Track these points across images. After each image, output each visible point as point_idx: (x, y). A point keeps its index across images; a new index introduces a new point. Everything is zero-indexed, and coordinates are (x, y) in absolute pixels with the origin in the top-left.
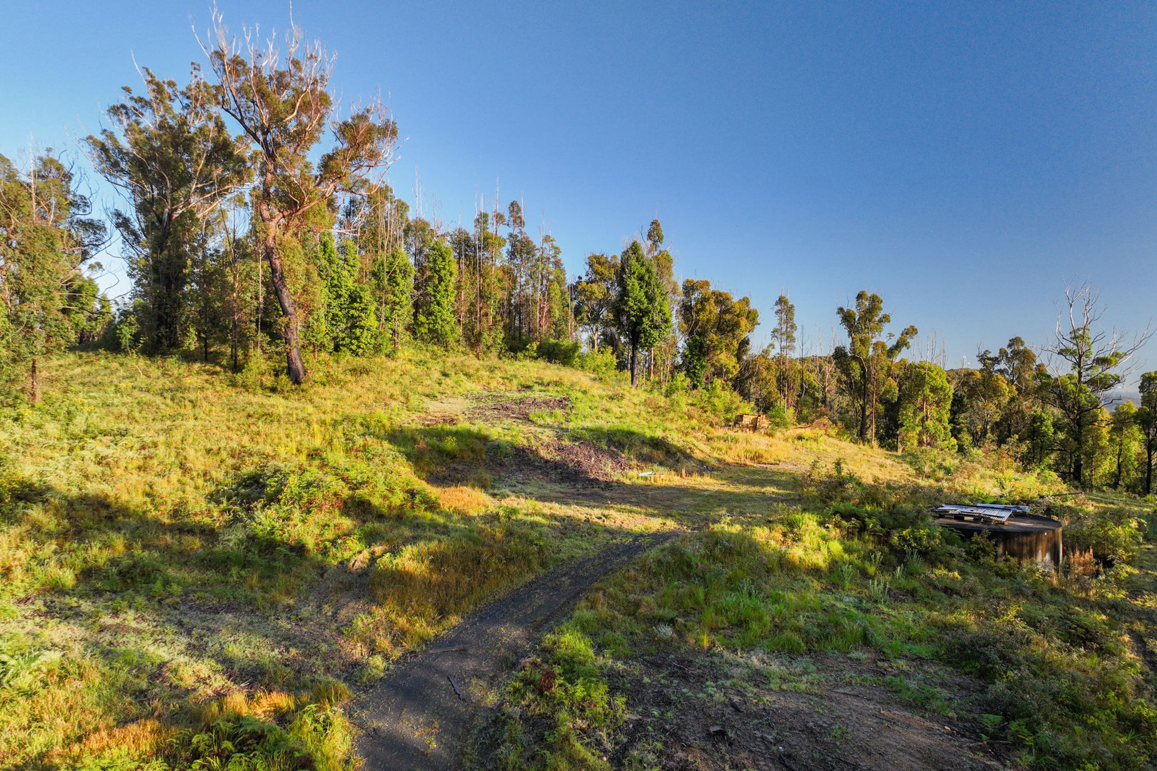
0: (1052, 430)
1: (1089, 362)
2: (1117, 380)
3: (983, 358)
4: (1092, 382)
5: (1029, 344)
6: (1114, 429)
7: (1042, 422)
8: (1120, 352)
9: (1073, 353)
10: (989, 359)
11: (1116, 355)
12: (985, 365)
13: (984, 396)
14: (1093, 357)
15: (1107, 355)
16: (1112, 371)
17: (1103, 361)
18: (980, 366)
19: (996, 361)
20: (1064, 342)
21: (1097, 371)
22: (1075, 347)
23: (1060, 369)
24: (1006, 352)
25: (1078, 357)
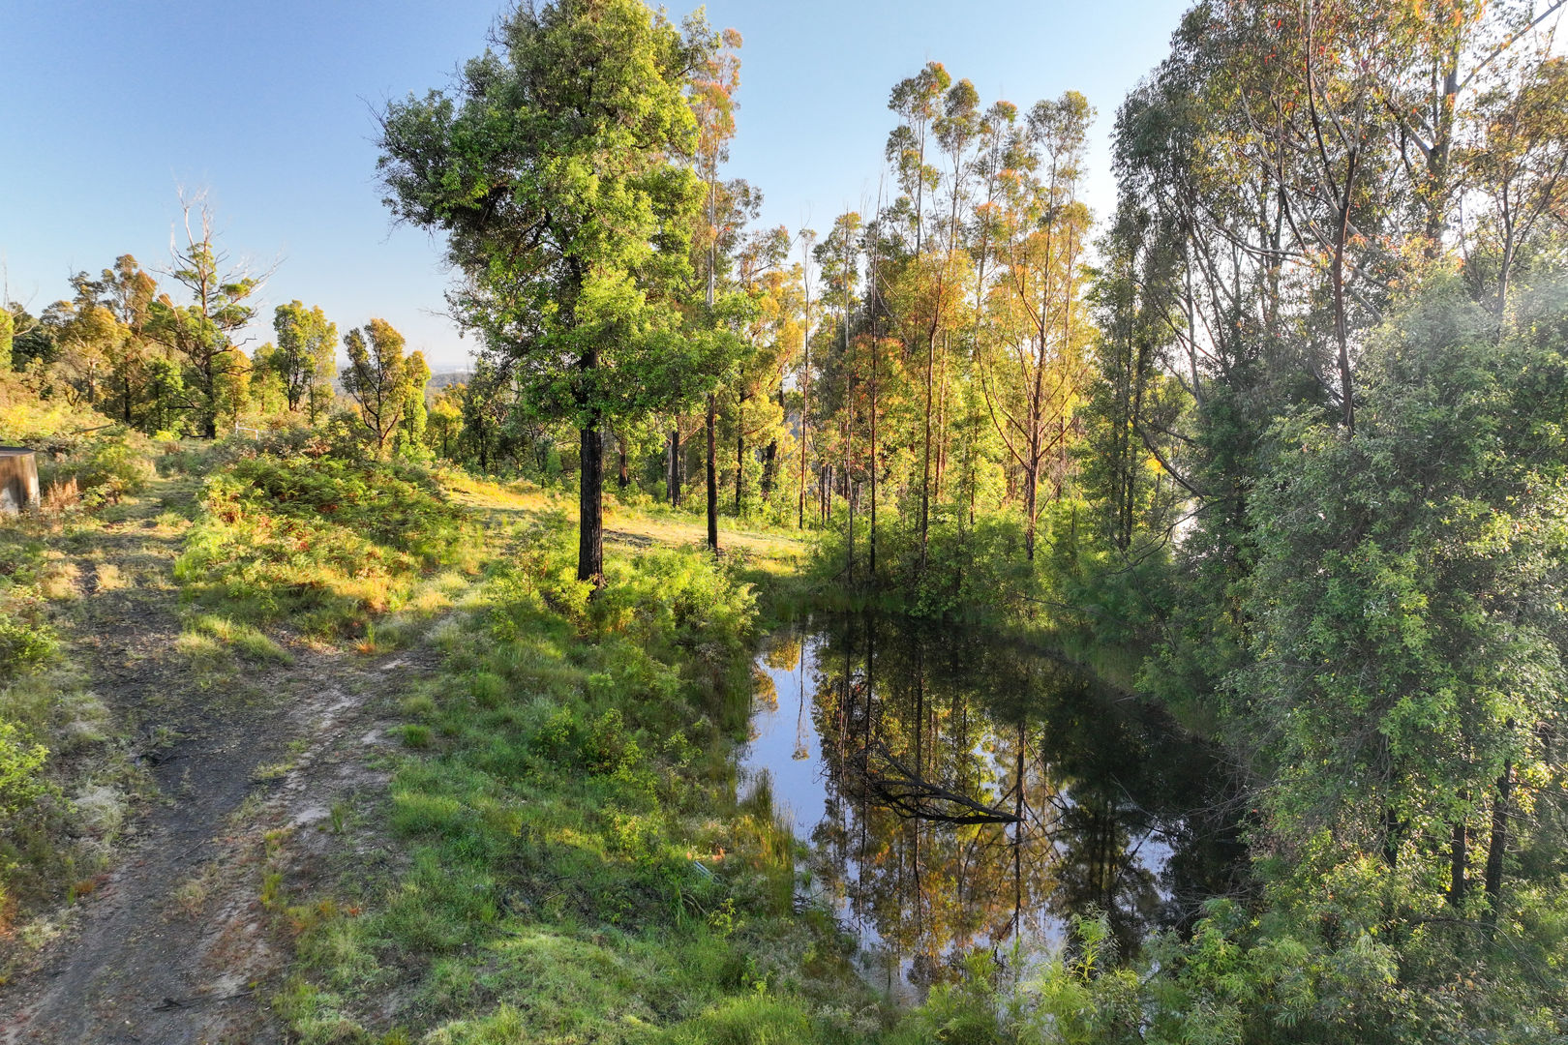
0: (181, 383)
1: (215, 290)
2: (249, 314)
3: (78, 282)
4: (219, 316)
5: (143, 266)
6: (255, 379)
7: (165, 373)
8: (251, 279)
9: (193, 277)
10: (87, 284)
11: (247, 282)
12: (81, 293)
13: (84, 338)
14: (219, 282)
15: (236, 281)
16: (243, 303)
17: (231, 290)
18: (74, 294)
19: (98, 287)
20: (182, 262)
21: (226, 302)
22: (196, 270)
24: (111, 274)
25: (200, 280)
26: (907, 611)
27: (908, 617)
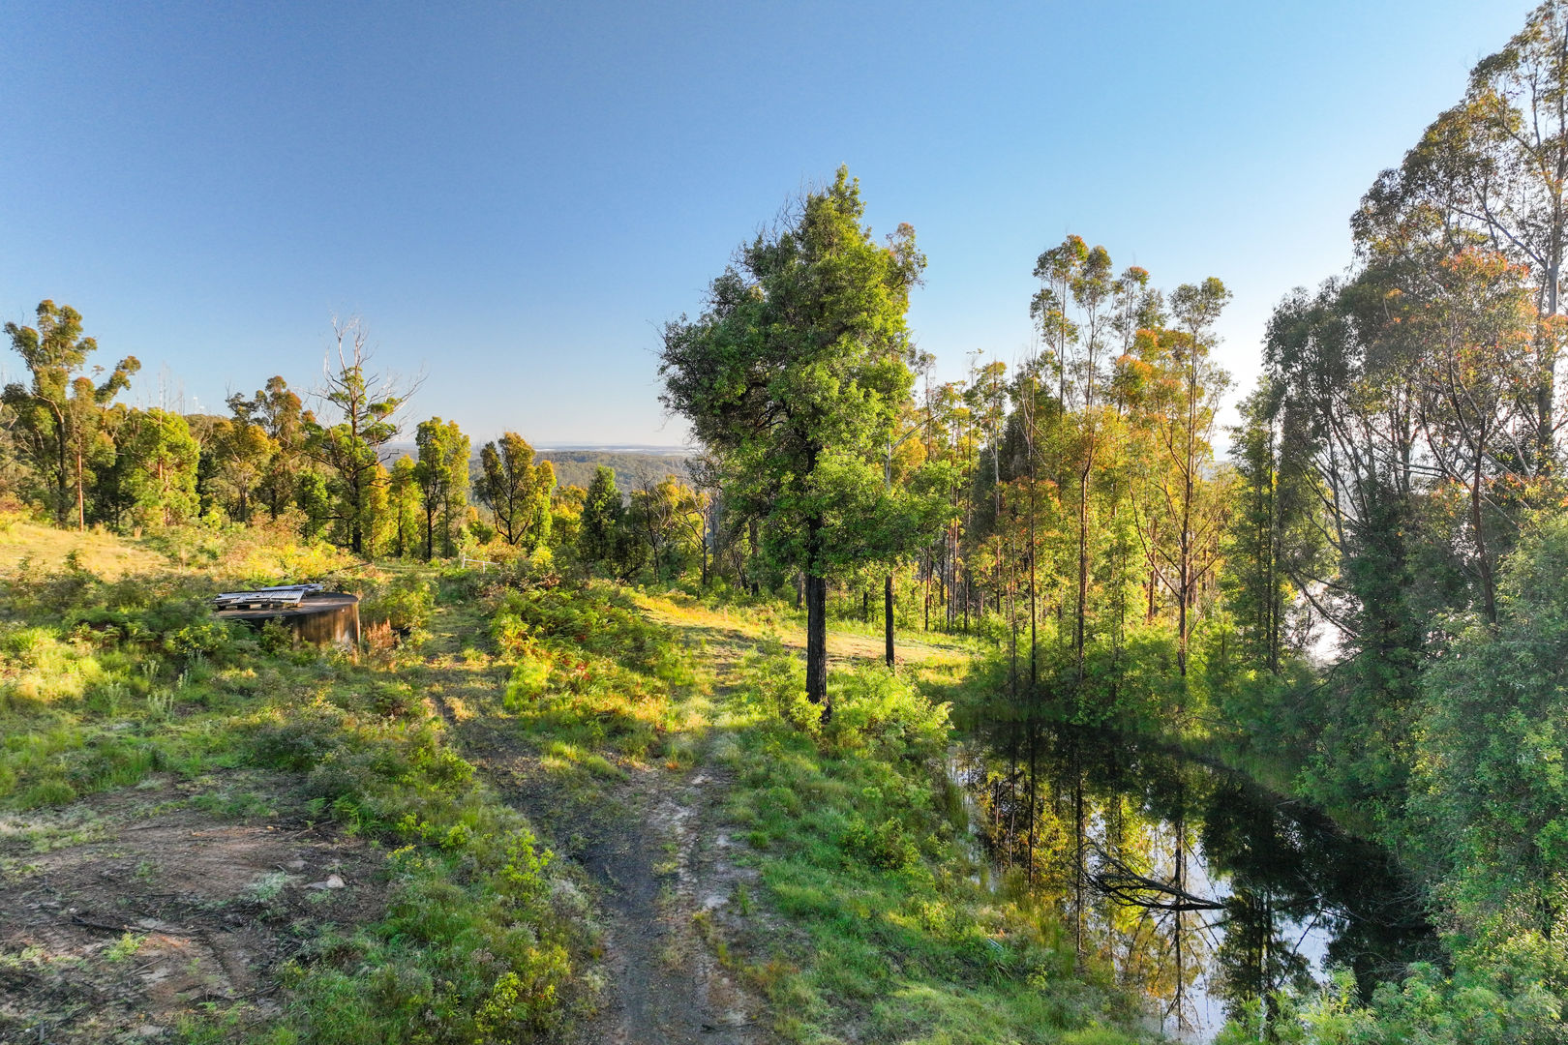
0: (326, 494)
1: (364, 410)
2: (394, 430)
3: (234, 403)
4: (367, 434)
5: (293, 386)
6: (393, 489)
7: (313, 485)
8: (395, 397)
9: (345, 399)
10: (242, 404)
11: (391, 401)
12: (237, 413)
13: (239, 455)
14: (367, 403)
15: (382, 401)
16: (388, 420)
17: (377, 409)
18: (231, 414)
19: (252, 406)
20: (334, 384)
21: (372, 420)
22: (347, 392)
23: (331, 418)
24: (264, 395)
25: (351, 403)
26: (1068, 721)
27: (1069, 725)
